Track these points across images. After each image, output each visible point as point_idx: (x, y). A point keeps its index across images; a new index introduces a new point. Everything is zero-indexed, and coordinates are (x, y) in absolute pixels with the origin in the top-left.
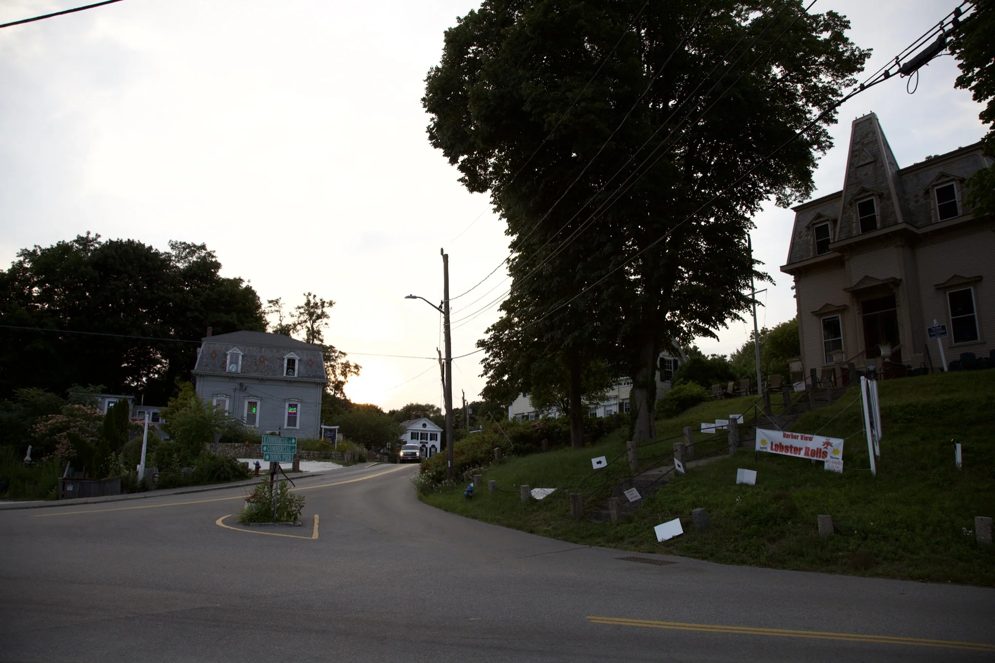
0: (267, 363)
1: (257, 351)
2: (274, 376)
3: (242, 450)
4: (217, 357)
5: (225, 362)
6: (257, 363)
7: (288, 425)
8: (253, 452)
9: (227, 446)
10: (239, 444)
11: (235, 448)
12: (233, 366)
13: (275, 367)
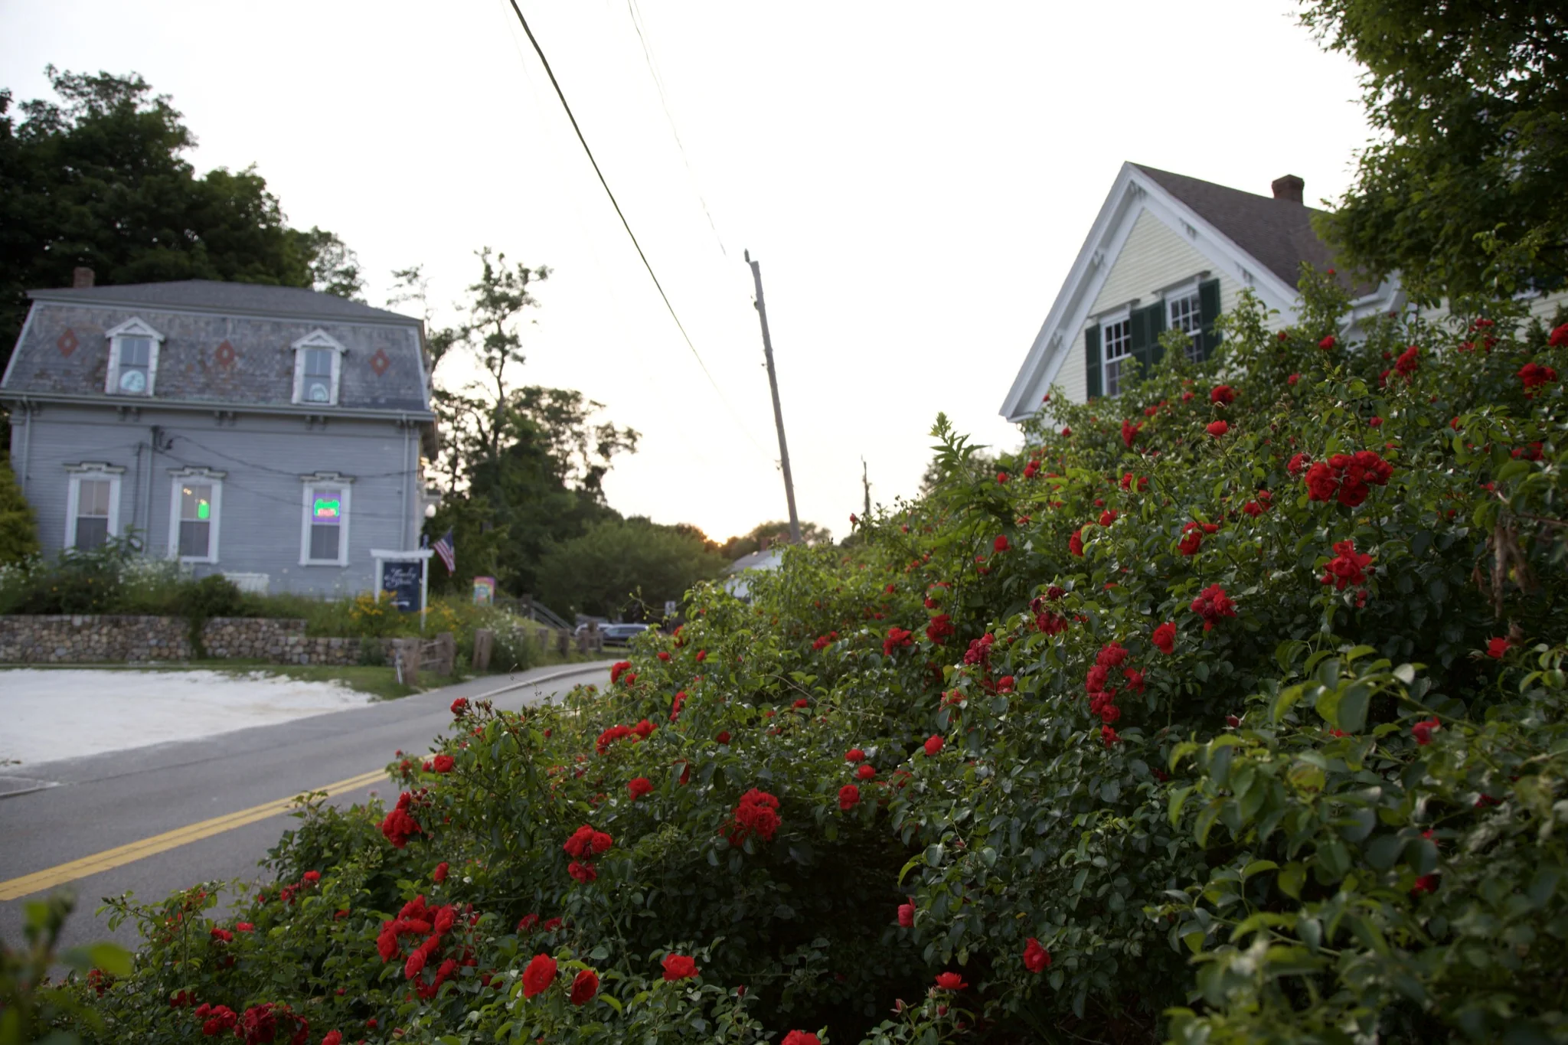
0: (239, 363)
1: (211, 328)
2: (262, 404)
3: (96, 637)
4: (78, 349)
5: (104, 363)
6: (210, 364)
7: (314, 554)
8: (135, 642)
9: (47, 626)
10: (88, 618)
11: (75, 630)
12: (133, 377)
13: (267, 376)
